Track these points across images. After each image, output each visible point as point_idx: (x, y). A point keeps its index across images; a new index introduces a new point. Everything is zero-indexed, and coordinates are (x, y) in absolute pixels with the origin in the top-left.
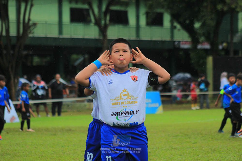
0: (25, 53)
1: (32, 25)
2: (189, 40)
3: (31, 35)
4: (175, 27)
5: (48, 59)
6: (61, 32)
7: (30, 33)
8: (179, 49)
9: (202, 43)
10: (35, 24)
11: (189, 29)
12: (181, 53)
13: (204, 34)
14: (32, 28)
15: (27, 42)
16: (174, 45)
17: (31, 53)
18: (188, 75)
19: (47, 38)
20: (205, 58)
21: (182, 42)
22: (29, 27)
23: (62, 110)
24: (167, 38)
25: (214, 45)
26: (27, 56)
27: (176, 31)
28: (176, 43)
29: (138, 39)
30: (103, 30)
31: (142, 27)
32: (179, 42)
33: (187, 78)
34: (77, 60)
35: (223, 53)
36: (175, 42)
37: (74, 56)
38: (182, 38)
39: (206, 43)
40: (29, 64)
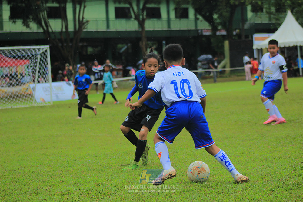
0: (81, 44)
1: (85, 22)
2: (210, 28)
3: (85, 30)
4: (198, 19)
5: (99, 48)
6: (108, 27)
7: (84, 28)
8: (202, 36)
9: (219, 30)
10: (87, 21)
11: (209, 19)
12: (204, 39)
13: (220, 24)
14: (85, 24)
15: (82, 36)
16: (198, 33)
17: (85, 44)
18: (210, 56)
19: (97, 32)
20: (222, 42)
21: (204, 31)
22: (83, 24)
24: (193, 28)
25: (229, 31)
26: (82, 46)
27: (199, 22)
28: (200, 31)
29: (170, 30)
30: (141, 24)
31: (172, 19)
32: (202, 30)
33: (209, 58)
34: (122, 48)
35: (236, 38)
36: (198, 30)
37: (120, 46)
38: (204, 27)
39: (223, 30)
40: (84, 53)
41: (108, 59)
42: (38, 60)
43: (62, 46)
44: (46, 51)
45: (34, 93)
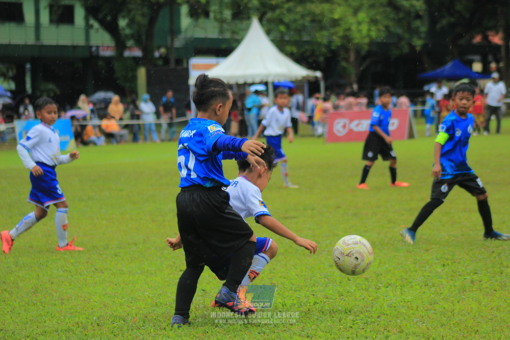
4: (91, 26)
8: (98, 57)
9: (130, 48)
12: (101, 63)
13: (132, 37)
16: (91, 52)
20: (134, 70)
21: (101, 48)
24: (81, 42)
25: (147, 51)
27: (92, 32)
28: (94, 49)
29: (39, 44)
32: (98, 47)
35: (160, 63)
36: (91, 47)
38: (102, 41)
39: (135, 48)
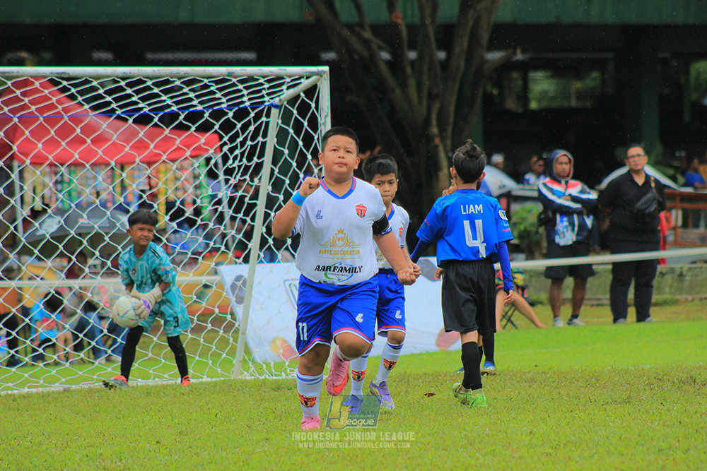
0: (495, 56)
5: (593, 79)
17: (520, 55)
23: (655, 298)
26: (506, 67)
37: (703, 67)
40: (511, 104)
41: (636, 141)
42: (271, 141)
43: (396, 65)
44: (312, 91)
45: (239, 310)
